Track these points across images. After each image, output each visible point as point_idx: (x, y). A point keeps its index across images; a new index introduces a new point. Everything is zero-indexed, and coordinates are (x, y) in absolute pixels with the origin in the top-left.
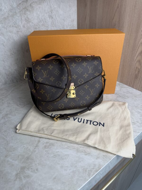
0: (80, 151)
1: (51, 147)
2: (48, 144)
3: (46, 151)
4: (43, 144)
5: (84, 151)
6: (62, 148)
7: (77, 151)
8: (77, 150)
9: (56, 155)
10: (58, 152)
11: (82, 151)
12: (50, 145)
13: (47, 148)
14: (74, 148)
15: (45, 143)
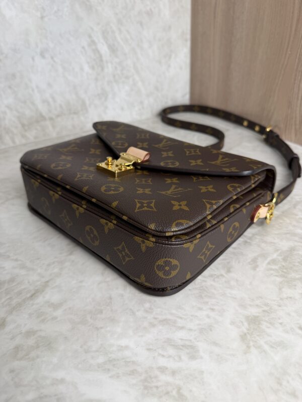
0: (157, 387)
1: (38, 357)
2: (31, 341)
3: (12, 371)
4: (13, 338)
5: (174, 393)
6: (80, 366)
7: (146, 388)
8: (145, 380)
9: (46, 396)
10: (62, 381)
11: (167, 393)
12: (38, 347)
13: (21, 359)
14: (133, 373)
15: (21, 333)
